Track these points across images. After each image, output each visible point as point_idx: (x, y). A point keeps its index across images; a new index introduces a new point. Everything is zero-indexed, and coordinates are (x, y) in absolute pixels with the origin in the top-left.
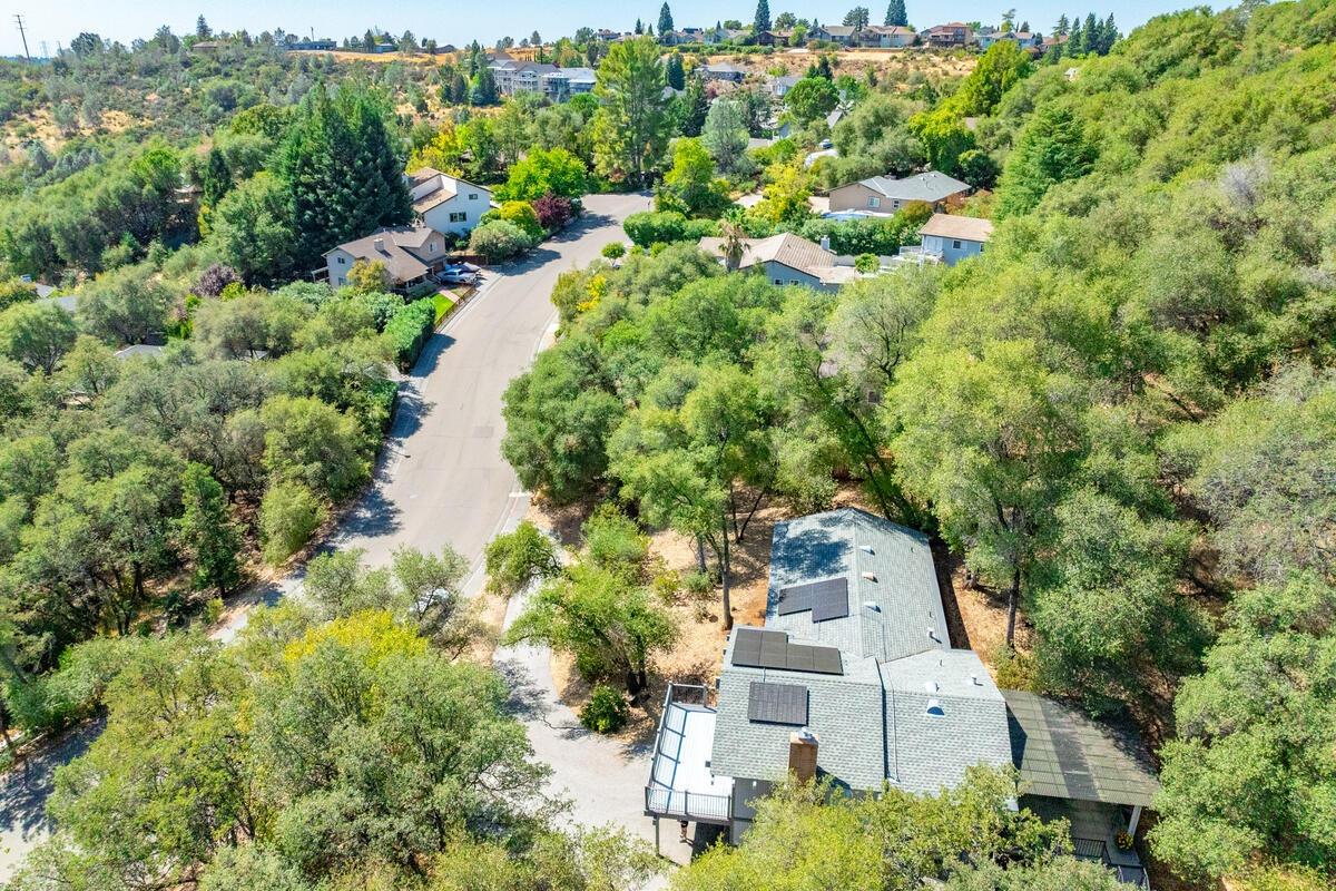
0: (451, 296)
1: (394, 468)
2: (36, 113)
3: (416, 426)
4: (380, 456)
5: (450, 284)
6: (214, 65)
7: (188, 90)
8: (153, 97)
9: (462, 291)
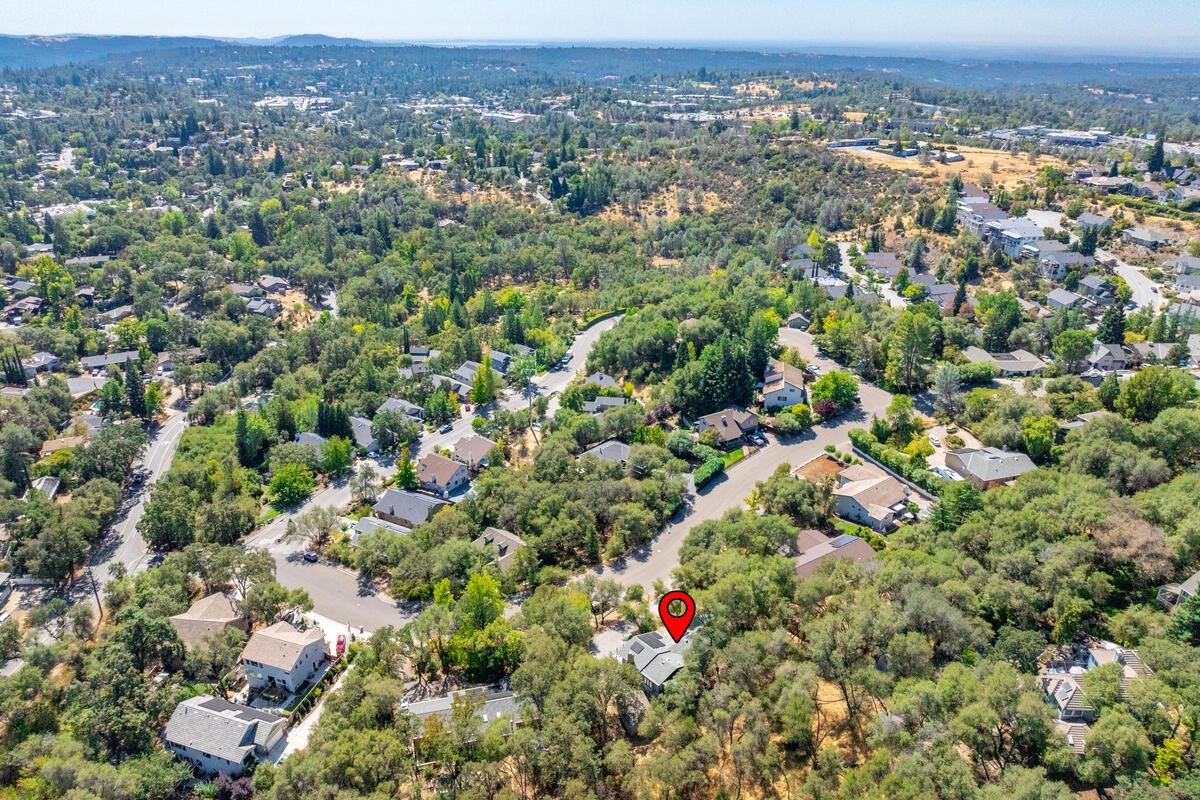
0: (746, 450)
1: (662, 537)
2: (671, 187)
3: (682, 520)
4: (661, 529)
5: (750, 443)
6: (784, 161)
7: (760, 180)
8: (738, 183)
9: (753, 448)
